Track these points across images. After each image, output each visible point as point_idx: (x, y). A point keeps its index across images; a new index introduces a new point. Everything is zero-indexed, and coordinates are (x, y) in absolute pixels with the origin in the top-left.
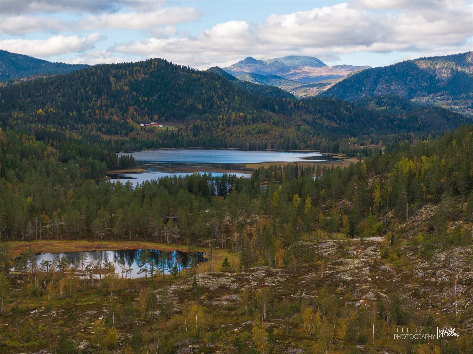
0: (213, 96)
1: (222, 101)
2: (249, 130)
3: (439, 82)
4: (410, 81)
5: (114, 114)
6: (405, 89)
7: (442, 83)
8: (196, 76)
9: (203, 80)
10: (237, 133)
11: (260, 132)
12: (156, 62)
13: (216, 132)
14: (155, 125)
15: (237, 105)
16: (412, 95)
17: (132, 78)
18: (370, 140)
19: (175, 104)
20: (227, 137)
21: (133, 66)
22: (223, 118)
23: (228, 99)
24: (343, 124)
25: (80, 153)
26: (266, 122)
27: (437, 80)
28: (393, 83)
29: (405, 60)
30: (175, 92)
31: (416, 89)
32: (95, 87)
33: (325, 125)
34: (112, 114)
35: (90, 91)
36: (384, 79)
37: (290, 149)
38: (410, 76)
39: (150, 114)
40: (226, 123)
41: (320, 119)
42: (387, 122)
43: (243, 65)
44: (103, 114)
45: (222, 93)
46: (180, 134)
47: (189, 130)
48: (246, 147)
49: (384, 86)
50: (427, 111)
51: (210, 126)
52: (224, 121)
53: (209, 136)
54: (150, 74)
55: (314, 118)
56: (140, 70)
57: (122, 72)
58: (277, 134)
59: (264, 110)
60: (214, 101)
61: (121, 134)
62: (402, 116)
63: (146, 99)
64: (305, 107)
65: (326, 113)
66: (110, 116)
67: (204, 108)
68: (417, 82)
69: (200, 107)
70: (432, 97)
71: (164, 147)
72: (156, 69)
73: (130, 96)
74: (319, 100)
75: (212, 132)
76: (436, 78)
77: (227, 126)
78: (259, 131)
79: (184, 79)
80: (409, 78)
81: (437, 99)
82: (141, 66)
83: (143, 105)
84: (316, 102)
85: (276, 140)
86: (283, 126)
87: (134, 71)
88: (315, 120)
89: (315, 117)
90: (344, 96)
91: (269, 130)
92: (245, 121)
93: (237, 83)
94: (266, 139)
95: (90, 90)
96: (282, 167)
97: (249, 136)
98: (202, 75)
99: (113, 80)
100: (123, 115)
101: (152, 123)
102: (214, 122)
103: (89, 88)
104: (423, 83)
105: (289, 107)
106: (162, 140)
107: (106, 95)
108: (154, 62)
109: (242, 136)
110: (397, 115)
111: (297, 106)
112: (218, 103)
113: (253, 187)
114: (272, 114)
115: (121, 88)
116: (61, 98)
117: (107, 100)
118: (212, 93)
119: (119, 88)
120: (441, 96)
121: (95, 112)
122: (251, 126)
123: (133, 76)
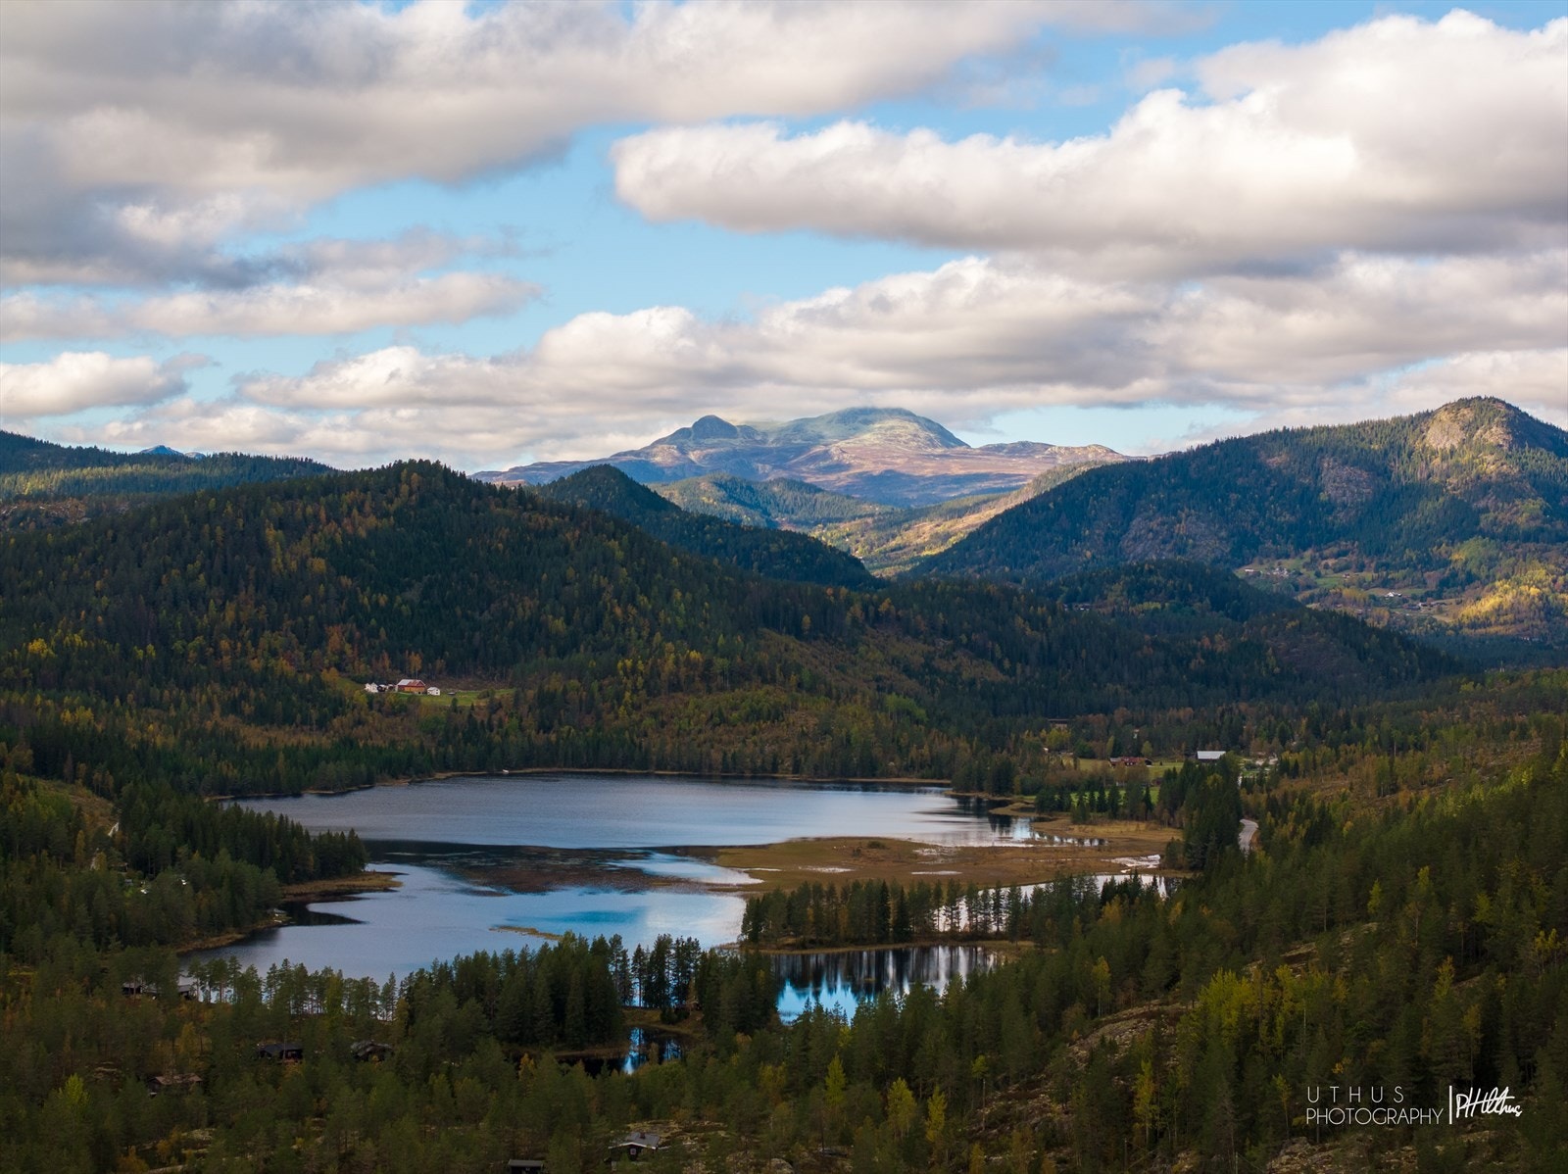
0: (601, 590)
1: (630, 607)
2: (720, 709)
3: (1332, 510)
4: (1238, 506)
5: (280, 651)
6: (1223, 534)
7: (1341, 515)
8: (546, 521)
9: (568, 535)
10: (680, 719)
11: (755, 715)
12: (415, 474)
13: (612, 716)
14: (413, 689)
15: (678, 618)
16: (1246, 551)
17: (336, 531)
18: (1111, 739)
19: (477, 615)
20: (650, 731)
21: (338, 490)
22: (634, 670)
23: (649, 598)
24: (1023, 672)
25: (189, 833)
26: (773, 681)
27: (1324, 504)
28: (1184, 515)
29: (1222, 438)
30: (476, 575)
31: (1257, 533)
32: (218, 562)
33: (965, 676)
34: (274, 653)
35: (202, 576)
36: (1152, 501)
37: (855, 776)
38: (1239, 492)
39: (398, 653)
40: (646, 684)
41: (947, 655)
42: (1166, 665)
43: (691, 444)
44: (245, 653)
45: (629, 579)
46: (495, 722)
47: (524, 709)
48: (711, 767)
49: (1154, 525)
50: (1293, 623)
51: (592, 697)
52: (640, 680)
53: (591, 731)
54: (395, 514)
55: (929, 652)
56: (363, 502)
57: (304, 510)
58: (812, 721)
59: (765, 630)
60: (605, 604)
61: (304, 722)
62: (1212, 641)
63: (383, 600)
64: (898, 618)
65: (969, 637)
66: (267, 659)
67: (571, 628)
68: (1259, 509)
69: (559, 624)
70: (1308, 560)
71: (446, 768)
72: (414, 497)
73: (332, 590)
74: (943, 592)
75: (599, 717)
76: (1323, 497)
77: (649, 693)
78: (753, 711)
79: (505, 532)
80: (1234, 496)
81: (1326, 567)
82: (365, 490)
83: (373, 622)
84: (933, 598)
85: (810, 744)
86: (829, 694)
87: (345, 506)
88: (933, 659)
89: (932, 649)
90: (1023, 557)
91: (785, 707)
92: (706, 677)
93: (674, 520)
94: (776, 740)
95: (200, 573)
96: (838, 889)
97: (720, 730)
98: (563, 518)
99: (276, 538)
100: (307, 656)
101: (404, 682)
102: (606, 682)
103: (198, 563)
104: (1281, 515)
105: (848, 619)
106: (439, 744)
107: (251, 588)
108: (409, 475)
109: (699, 727)
110: (1199, 639)
111: (871, 614)
112: (618, 611)
113: (753, 987)
114: (792, 642)
115: (303, 564)
116: (105, 598)
117: (257, 604)
118: (597, 579)
119: (294, 565)
120: (1338, 556)
121: (216, 647)
122: (728, 695)
123: (339, 522)
